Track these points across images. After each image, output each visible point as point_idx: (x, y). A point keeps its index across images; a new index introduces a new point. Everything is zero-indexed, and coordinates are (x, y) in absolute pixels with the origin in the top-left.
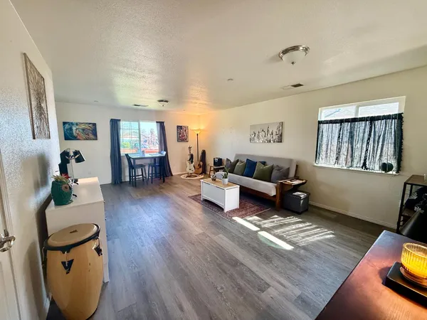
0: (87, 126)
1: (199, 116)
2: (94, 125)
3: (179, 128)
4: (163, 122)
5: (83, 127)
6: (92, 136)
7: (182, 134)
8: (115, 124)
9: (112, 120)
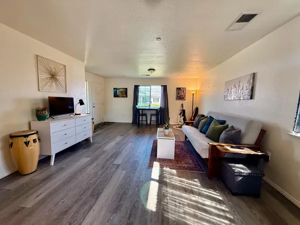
0: (123, 90)
1: (197, 79)
2: (126, 89)
3: (178, 89)
4: (166, 86)
5: (121, 90)
6: (125, 95)
7: (180, 94)
8: (136, 88)
9: (135, 86)
